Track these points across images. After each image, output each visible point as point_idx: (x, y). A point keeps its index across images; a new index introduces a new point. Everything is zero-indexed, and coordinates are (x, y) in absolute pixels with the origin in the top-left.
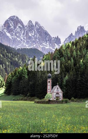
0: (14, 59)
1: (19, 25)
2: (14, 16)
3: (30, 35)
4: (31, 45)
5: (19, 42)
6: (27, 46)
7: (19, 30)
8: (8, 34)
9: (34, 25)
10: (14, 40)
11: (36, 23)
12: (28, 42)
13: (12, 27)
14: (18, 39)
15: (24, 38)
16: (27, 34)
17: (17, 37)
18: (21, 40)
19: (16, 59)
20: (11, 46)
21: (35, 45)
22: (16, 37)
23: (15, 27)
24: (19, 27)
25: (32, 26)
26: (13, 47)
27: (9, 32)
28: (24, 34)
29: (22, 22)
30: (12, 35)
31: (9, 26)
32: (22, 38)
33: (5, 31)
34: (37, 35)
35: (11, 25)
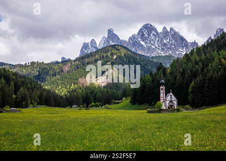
0: (147, 67)
1: (154, 32)
2: (148, 24)
3: (165, 41)
4: (166, 52)
5: (154, 50)
6: (162, 53)
7: (153, 38)
8: (142, 43)
9: (169, 30)
10: (149, 48)
11: (171, 29)
12: (163, 49)
13: (146, 35)
14: (152, 46)
15: (159, 46)
16: (162, 40)
17: (152, 44)
18: (156, 47)
19: (150, 67)
20: (145, 55)
21: (170, 52)
22: (150, 45)
23: (149, 35)
24: (153, 34)
25: (167, 32)
26: (148, 55)
27: (143, 41)
28: (158, 41)
30: (146, 43)
31: (143, 35)
33: (139, 39)
34: (172, 41)
35: (145, 33)
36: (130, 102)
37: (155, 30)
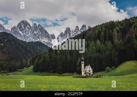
1: (28, 26)
2: (24, 21)
3: (35, 33)
4: (36, 39)
5: (28, 37)
6: (33, 40)
7: (27, 29)
8: (21, 32)
9: (38, 26)
10: (25, 36)
11: (39, 25)
12: (34, 38)
13: (23, 28)
14: (27, 35)
15: (31, 35)
16: (33, 32)
18: (29, 36)
21: (38, 40)
22: (25, 34)
23: (25, 28)
24: (28, 27)
25: (36, 27)
26: (25, 40)
27: (21, 31)
28: (31, 32)
29: (29, 24)
30: (23, 33)
33: (18, 30)
34: (40, 33)
35: (22, 26)
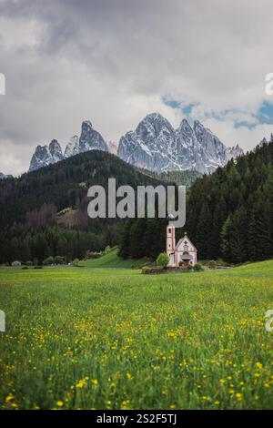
1: (165, 129)
2: (155, 114)
3: (185, 146)
4: (187, 164)
5: (166, 161)
6: (180, 166)
7: (164, 138)
8: (145, 148)
9: (192, 127)
10: (156, 158)
11: (196, 124)
12: (181, 160)
13: (152, 134)
14: (163, 154)
15: (174, 153)
16: (179, 144)
17: (162, 151)
18: (169, 156)
20: (150, 169)
21: (194, 165)
22: (158, 151)
23: (157, 134)
24: (164, 132)
25: (189, 129)
26: (155, 169)
27: (146, 144)
28: (173, 145)
29: (168, 123)
30: (151, 148)
31: (146, 133)
32: (171, 153)
33: (139, 141)
34: (198, 145)
35: (149, 130)
36: (119, 255)
37: (167, 124)
